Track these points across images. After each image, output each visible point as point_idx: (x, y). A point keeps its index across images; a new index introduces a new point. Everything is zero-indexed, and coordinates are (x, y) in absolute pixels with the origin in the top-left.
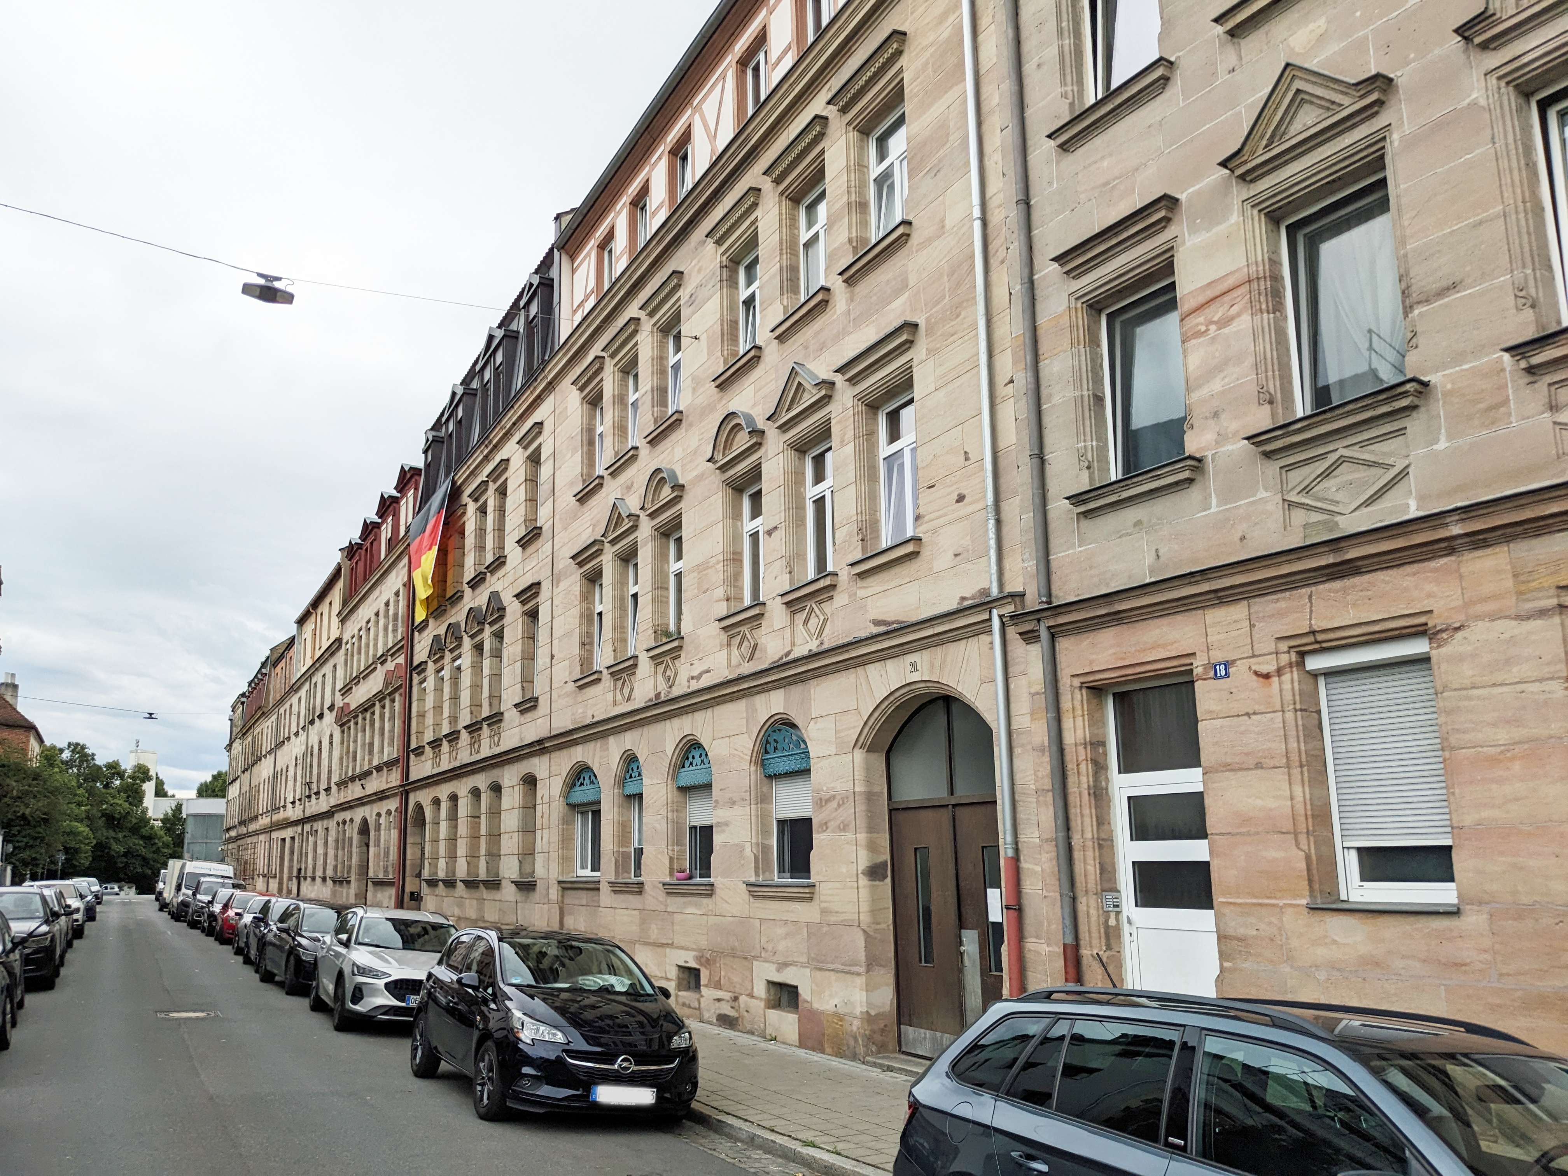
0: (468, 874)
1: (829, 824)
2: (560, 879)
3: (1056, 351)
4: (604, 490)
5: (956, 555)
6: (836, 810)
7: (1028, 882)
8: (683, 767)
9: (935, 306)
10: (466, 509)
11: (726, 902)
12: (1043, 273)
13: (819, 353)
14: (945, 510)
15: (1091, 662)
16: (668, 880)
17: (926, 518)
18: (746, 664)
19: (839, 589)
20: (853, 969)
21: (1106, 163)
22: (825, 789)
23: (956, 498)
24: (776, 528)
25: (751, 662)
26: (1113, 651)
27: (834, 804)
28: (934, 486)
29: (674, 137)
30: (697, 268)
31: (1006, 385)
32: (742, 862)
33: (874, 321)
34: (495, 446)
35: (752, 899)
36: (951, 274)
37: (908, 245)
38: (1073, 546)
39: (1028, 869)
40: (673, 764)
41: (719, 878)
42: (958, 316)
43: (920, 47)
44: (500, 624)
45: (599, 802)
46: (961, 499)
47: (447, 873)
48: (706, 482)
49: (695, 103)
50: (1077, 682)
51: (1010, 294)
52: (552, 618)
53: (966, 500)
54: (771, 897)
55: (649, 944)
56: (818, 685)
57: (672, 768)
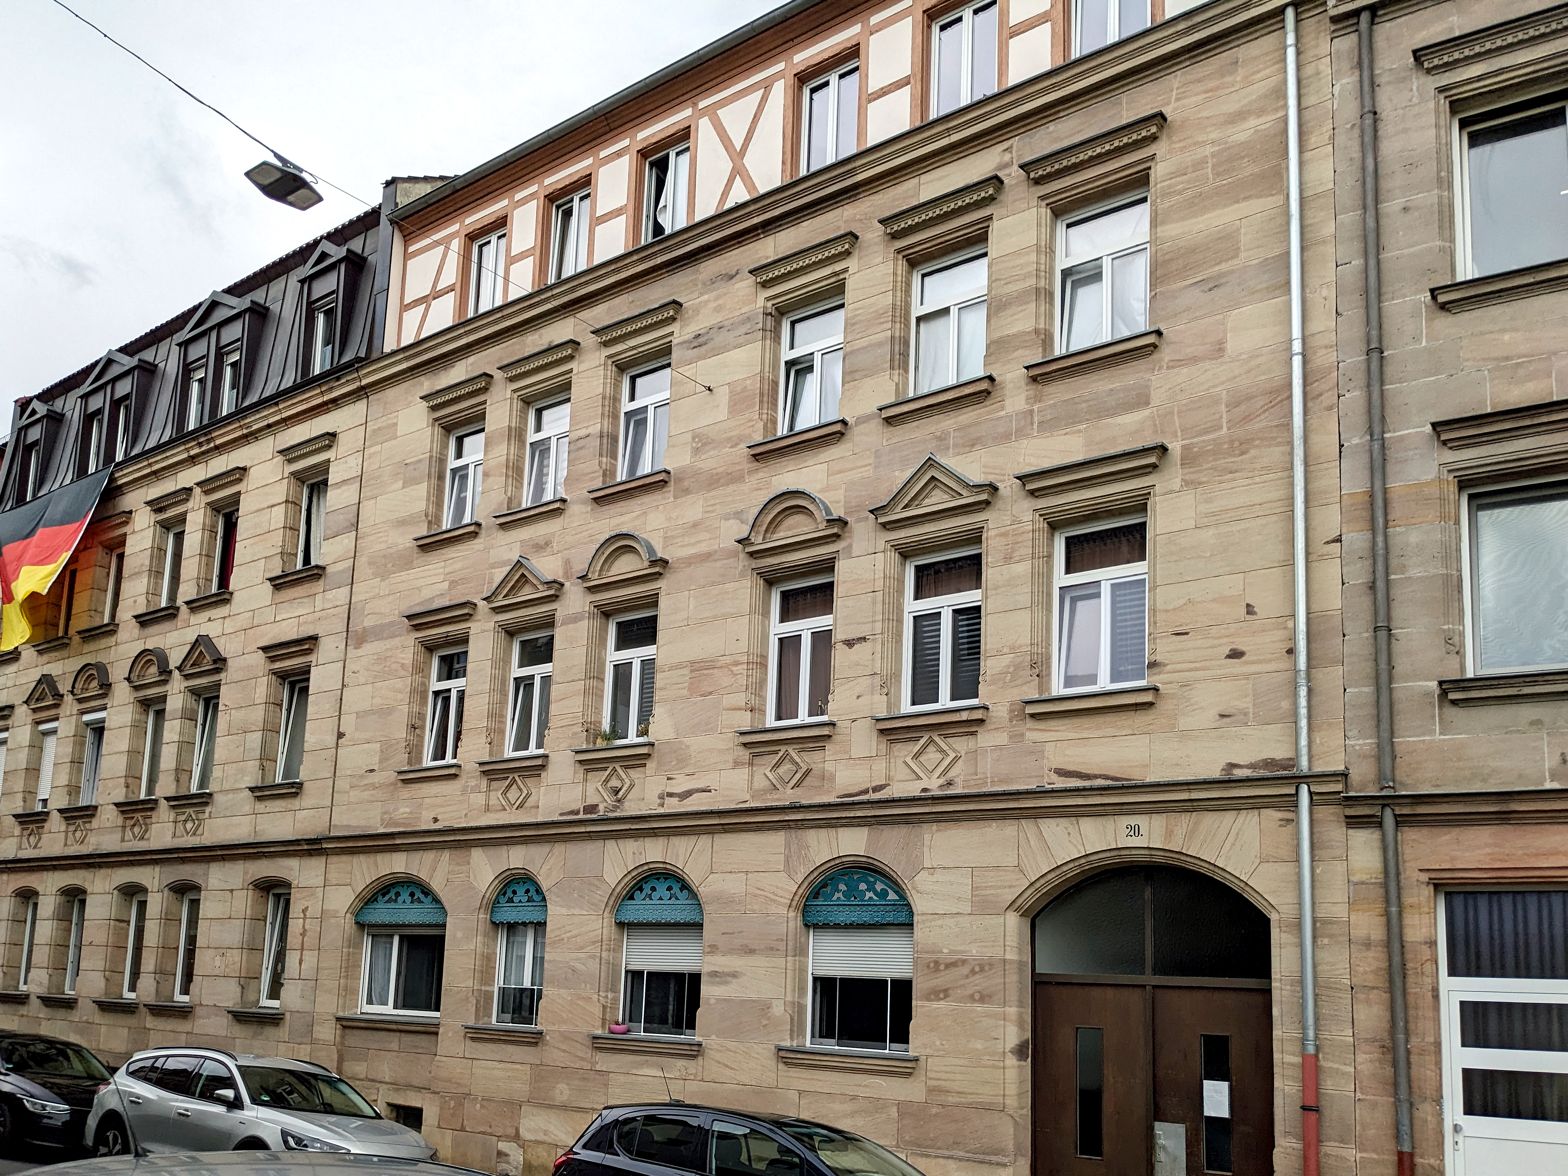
0: (106, 994)
1: (950, 992)
2: (341, 1014)
3: (1413, 521)
4: (477, 541)
5: (1222, 716)
6: (967, 977)
7: (1329, 1082)
8: (632, 898)
9: (1201, 435)
10: (130, 518)
11: (727, 1066)
12: (1398, 434)
13: (967, 449)
14: (1207, 663)
15: (1453, 859)
16: (599, 1032)
17: (1168, 667)
18: (790, 792)
19: (988, 726)
20: (994, 1158)
21: (1507, 337)
22: (945, 951)
23: (1227, 652)
24: (864, 639)
25: (796, 789)
26: (1488, 850)
27: (965, 970)
28: (1187, 634)
29: (653, 135)
30: (713, 305)
31: (1327, 543)
32: (765, 1022)
33: (1080, 431)
34: (217, 448)
35: (781, 1066)
36: (1233, 404)
37: (1151, 357)
38: (1432, 732)
39: (1330, 1068)
40: (615, 894)
41: (714, 1037)
42: (1242, 453)
43: (1190, 141)
44: (215, 678)
45: (444, 926)
46: (1236, 654)
47: (49, 988)
48: (719, 564)
49: (701, 105)
50: (1424, 877)
51: (1341, 446)
52: (343, 685)
53: (1244, 659)
54: (826, 1067)
55: (551, 1107)
56: (938, 830)
57: (613, 899)
